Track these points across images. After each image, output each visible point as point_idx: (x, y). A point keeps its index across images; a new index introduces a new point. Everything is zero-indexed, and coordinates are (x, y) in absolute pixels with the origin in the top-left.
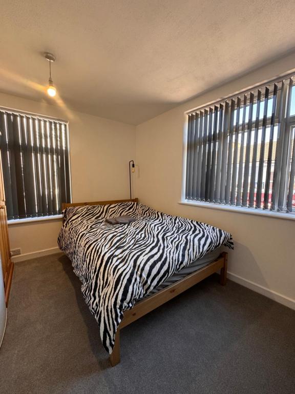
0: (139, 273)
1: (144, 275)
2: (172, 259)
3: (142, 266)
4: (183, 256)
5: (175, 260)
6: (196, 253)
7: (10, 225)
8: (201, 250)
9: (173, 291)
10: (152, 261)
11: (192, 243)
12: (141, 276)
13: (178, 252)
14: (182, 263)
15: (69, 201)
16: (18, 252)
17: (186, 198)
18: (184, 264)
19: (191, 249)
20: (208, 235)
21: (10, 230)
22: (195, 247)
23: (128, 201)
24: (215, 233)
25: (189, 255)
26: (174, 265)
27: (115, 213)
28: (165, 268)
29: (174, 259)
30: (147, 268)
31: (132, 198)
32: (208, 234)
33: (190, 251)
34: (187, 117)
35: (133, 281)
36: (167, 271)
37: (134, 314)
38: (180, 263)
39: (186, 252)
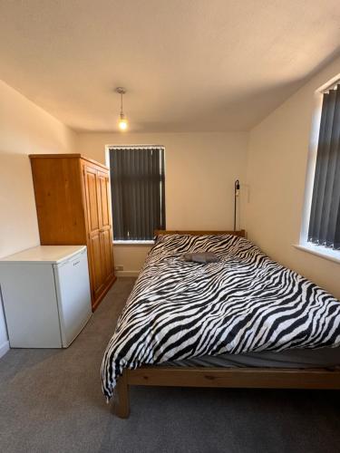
0: (153, 332)
1: (158, 339)
2: (208, 333)
3: (160, 325)
4: (232, 335)
5: (213, 336)
6: (261, 339)
7: (115, 245)
8: (273, 339)
9: (211, 377)
10: (176, 324)
11: (259, 321)
12: (153, 338)
13: (225, 326)
14: (224, 344)
15: (164, 227)
16: (121, 269)
17: (309, 240)
18: (229, 347)
19: (254, 330)
20: (307, 317)
21: (115, 249)
22: (263, 328)
23: (230, 233)
24: (328, 320)
25: (242, 337)
26: (207, 342)
27: (201, 246)
28: (192, 341)
29: (212, 333)
30: (165, 331)
31: (237, 229)
32: (311, 315)
33: (248, 333)
34: (322, 96)
35: (141, 339)
36: (193, 346)
37: (146, 378)
38: (219, 343)
39: (242, 331)
